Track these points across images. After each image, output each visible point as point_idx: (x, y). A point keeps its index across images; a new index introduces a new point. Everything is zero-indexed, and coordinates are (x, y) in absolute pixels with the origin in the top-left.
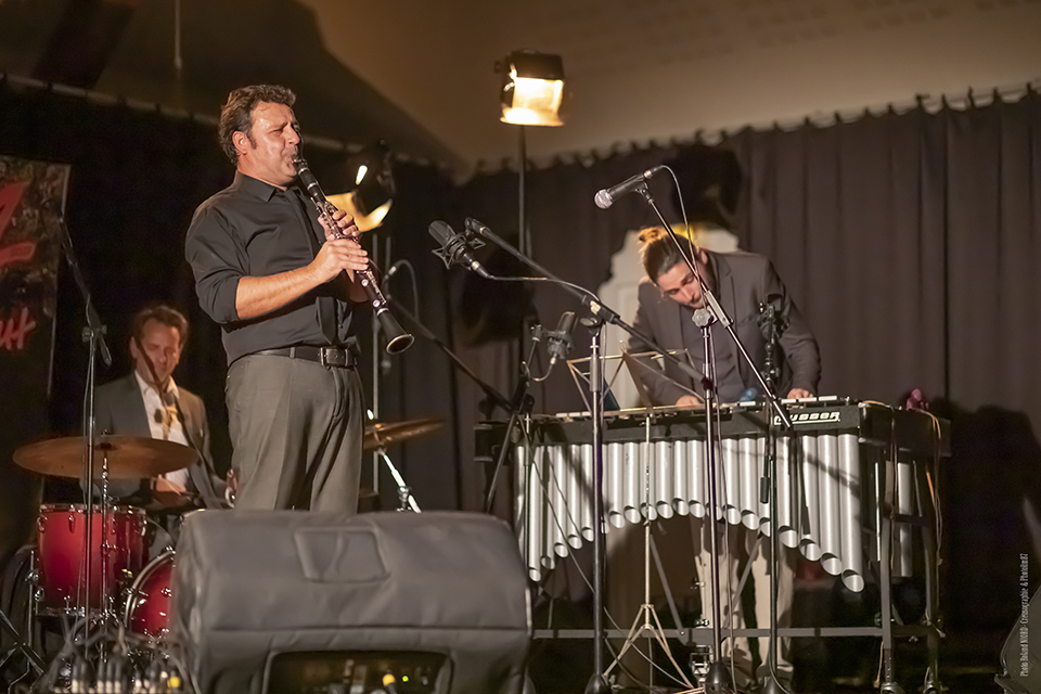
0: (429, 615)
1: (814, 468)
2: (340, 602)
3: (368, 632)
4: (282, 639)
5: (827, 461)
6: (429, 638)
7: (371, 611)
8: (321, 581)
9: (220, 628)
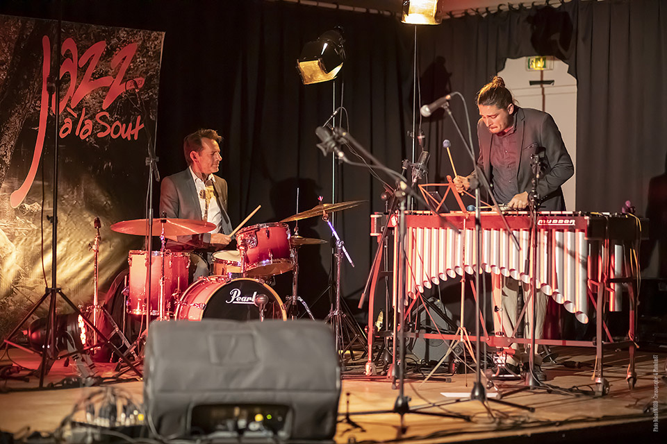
0: (281, 383)
1: (561, 249)
2: (230, 376)
3: (246, 393)
4: (197, 397)
5: (568, 246)
6: (280, 397)
7: (248, 381)
8: (220, 364)
9: (163, 390)
